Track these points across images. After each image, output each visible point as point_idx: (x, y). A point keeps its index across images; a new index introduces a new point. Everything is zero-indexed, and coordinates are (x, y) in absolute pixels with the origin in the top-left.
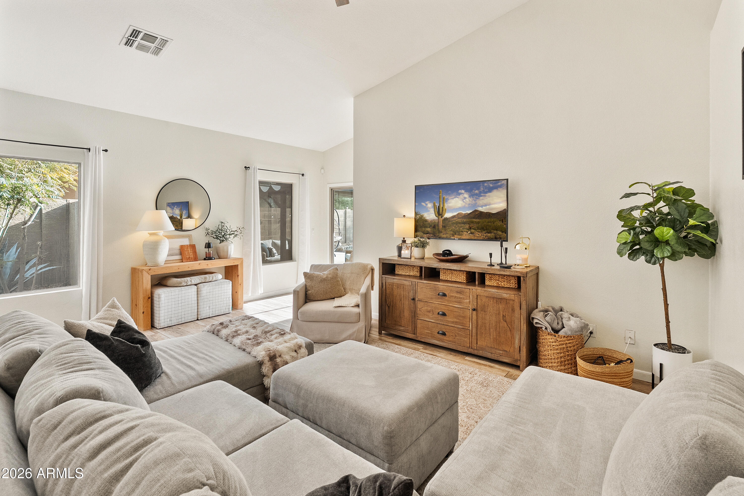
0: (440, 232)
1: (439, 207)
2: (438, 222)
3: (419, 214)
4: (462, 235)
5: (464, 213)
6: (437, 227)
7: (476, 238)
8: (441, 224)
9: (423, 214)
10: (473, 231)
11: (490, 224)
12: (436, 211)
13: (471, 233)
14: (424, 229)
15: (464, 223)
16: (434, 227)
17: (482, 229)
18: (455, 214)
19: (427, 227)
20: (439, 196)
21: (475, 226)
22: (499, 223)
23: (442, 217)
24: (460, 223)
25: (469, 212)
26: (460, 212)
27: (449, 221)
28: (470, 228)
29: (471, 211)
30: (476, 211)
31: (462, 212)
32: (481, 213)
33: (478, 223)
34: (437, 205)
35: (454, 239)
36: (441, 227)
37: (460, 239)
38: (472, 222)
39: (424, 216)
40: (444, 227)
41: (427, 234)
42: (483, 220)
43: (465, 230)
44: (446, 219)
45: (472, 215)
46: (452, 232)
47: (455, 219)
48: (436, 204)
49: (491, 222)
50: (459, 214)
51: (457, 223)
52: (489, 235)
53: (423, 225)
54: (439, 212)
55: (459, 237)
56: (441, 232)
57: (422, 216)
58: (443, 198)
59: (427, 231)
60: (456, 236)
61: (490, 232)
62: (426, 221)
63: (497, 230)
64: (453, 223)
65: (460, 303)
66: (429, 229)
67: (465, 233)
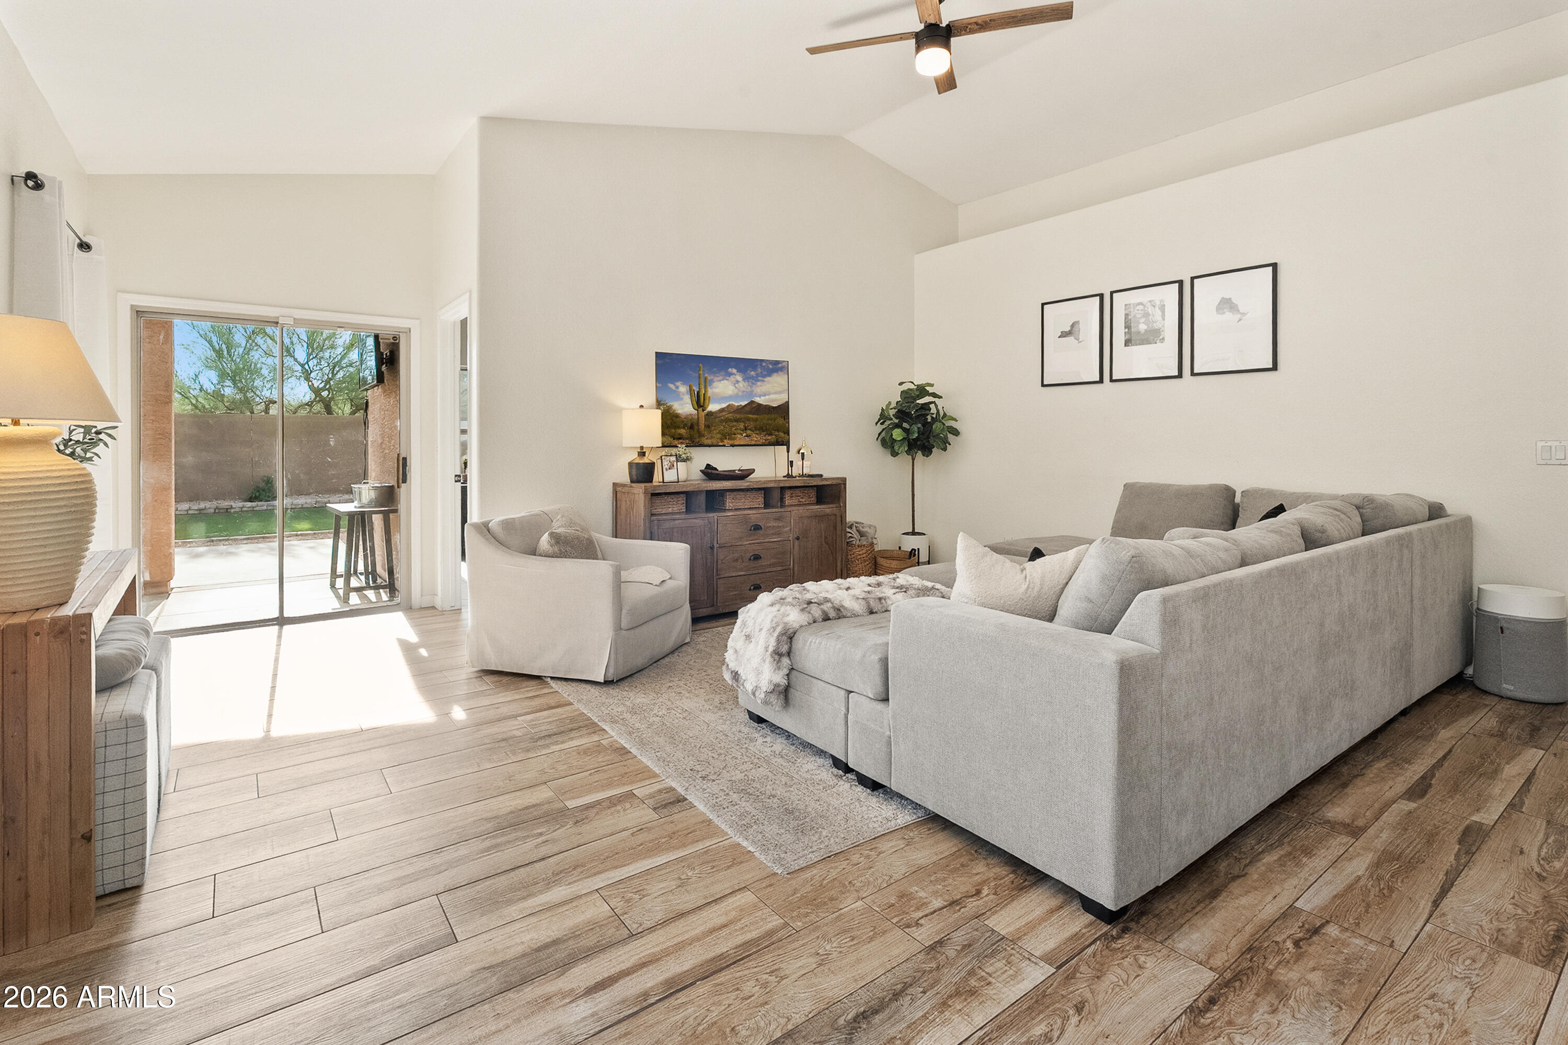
0: (701, 435)
1: (698, 393)
2: (698, 418)
3: (663, 404)
4: (734, 439)
5: (736, 404)
6: (696, 427)
7: (753, 443)
8: (702, 421)
9: (671, 404)
10: (749, 432)
11: (770, 422)
12: (695, 399)
13: (747, 436)
14: (673, 431)
15: (737, 421)
16: (692, 427)
17: (761, 429)
18: (724, 405)
19: (679, 428)
20: (697, 375)
21: (752, 425)
22: (780, 421)
23: (703, 410)
24: (731, 420)
25: (743, 403)
26: (731, 403)
27: (715, 418)
28: (746, 429)
29: (746, 403)
30: (752, 402)
31: (734, 403)
32: (760, 405)
33: (756, 420)
34: (696, 389)
35: (724, 446)
36: (702, 427)
37: (733, 446)
38: (748, 419)
39: (674, 408)
40: (708, 427)
41: (680, 439)
42: (762, 416)
43: (739, 431)
44: (710, 414)
45: (747, 409)
46: (719, 436)
47: (724, 414)
48: (694, 388)
49: (771, 419)
50: (729, 405)
51: (727, 420)
52: (769, 438)
53: (671, 424)
54: (699, 402)
55: (731, 442)
56: (704, 436)
57: (670, 407)
58: (706, 379)
59: (680, 434)
60: (725, 441)
61: (771, 434)
62: (677, 416)
63: (778, 431)
64: (722, 421)
65: (779, 534)
66: (682, 431)
67: (739, 436)
